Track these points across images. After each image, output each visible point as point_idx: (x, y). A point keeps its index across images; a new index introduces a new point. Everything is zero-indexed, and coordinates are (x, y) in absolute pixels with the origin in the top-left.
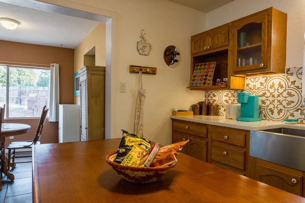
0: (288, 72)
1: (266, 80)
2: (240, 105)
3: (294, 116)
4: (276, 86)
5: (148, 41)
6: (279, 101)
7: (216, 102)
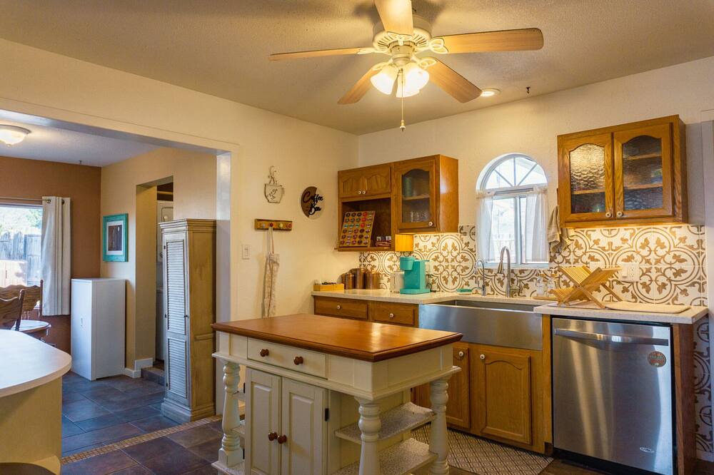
0: (462, 231)
1: (438, 240)
2: (403, 273)
3: (469, 286)
4: (450, 248)
5: (280, 183)
6: (453, 267)
7: (375, 269)
